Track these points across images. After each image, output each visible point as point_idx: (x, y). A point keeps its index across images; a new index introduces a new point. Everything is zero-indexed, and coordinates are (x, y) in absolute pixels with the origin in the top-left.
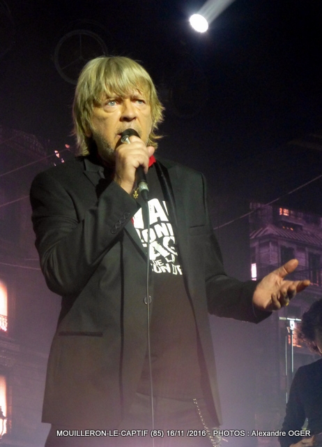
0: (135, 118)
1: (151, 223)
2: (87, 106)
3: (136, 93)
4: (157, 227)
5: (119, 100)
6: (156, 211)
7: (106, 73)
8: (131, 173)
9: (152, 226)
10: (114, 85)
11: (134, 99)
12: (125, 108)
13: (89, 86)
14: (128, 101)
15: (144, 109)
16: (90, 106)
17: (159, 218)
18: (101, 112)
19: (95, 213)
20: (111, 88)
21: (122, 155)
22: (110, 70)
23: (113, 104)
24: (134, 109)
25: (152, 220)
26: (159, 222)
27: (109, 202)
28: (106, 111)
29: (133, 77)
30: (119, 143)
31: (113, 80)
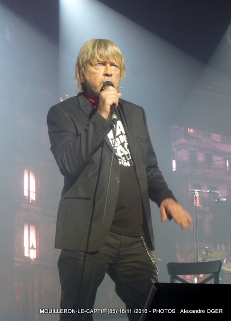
0: (111, 75)
1: (117, 135)
2: (85, 64)
3: (114, 61)
4: (120, 137)
5: (104, 64)
6: (120, 128)
7: (98, 48)
8: (108, 108)
9: (118, 137)
10: (102, 54)
11: (112, 64)
12: (107, 69)
13: (87, 53)
14: (108, 65)
15: (117, 71)
16: (87, 65)
17: (121, 132)
18: (92, 69)
19: (87, 131)
20: (101, 56)
21: (104, 97)
22: (101, 46)
23: (100, 65)
24: (112, 70)
25: (118, 133)
26: (122, 134)
27: (95, 124)
28: (96, 69)
29: (113, 52)
30: (102, 90)
31: (102, 51)
